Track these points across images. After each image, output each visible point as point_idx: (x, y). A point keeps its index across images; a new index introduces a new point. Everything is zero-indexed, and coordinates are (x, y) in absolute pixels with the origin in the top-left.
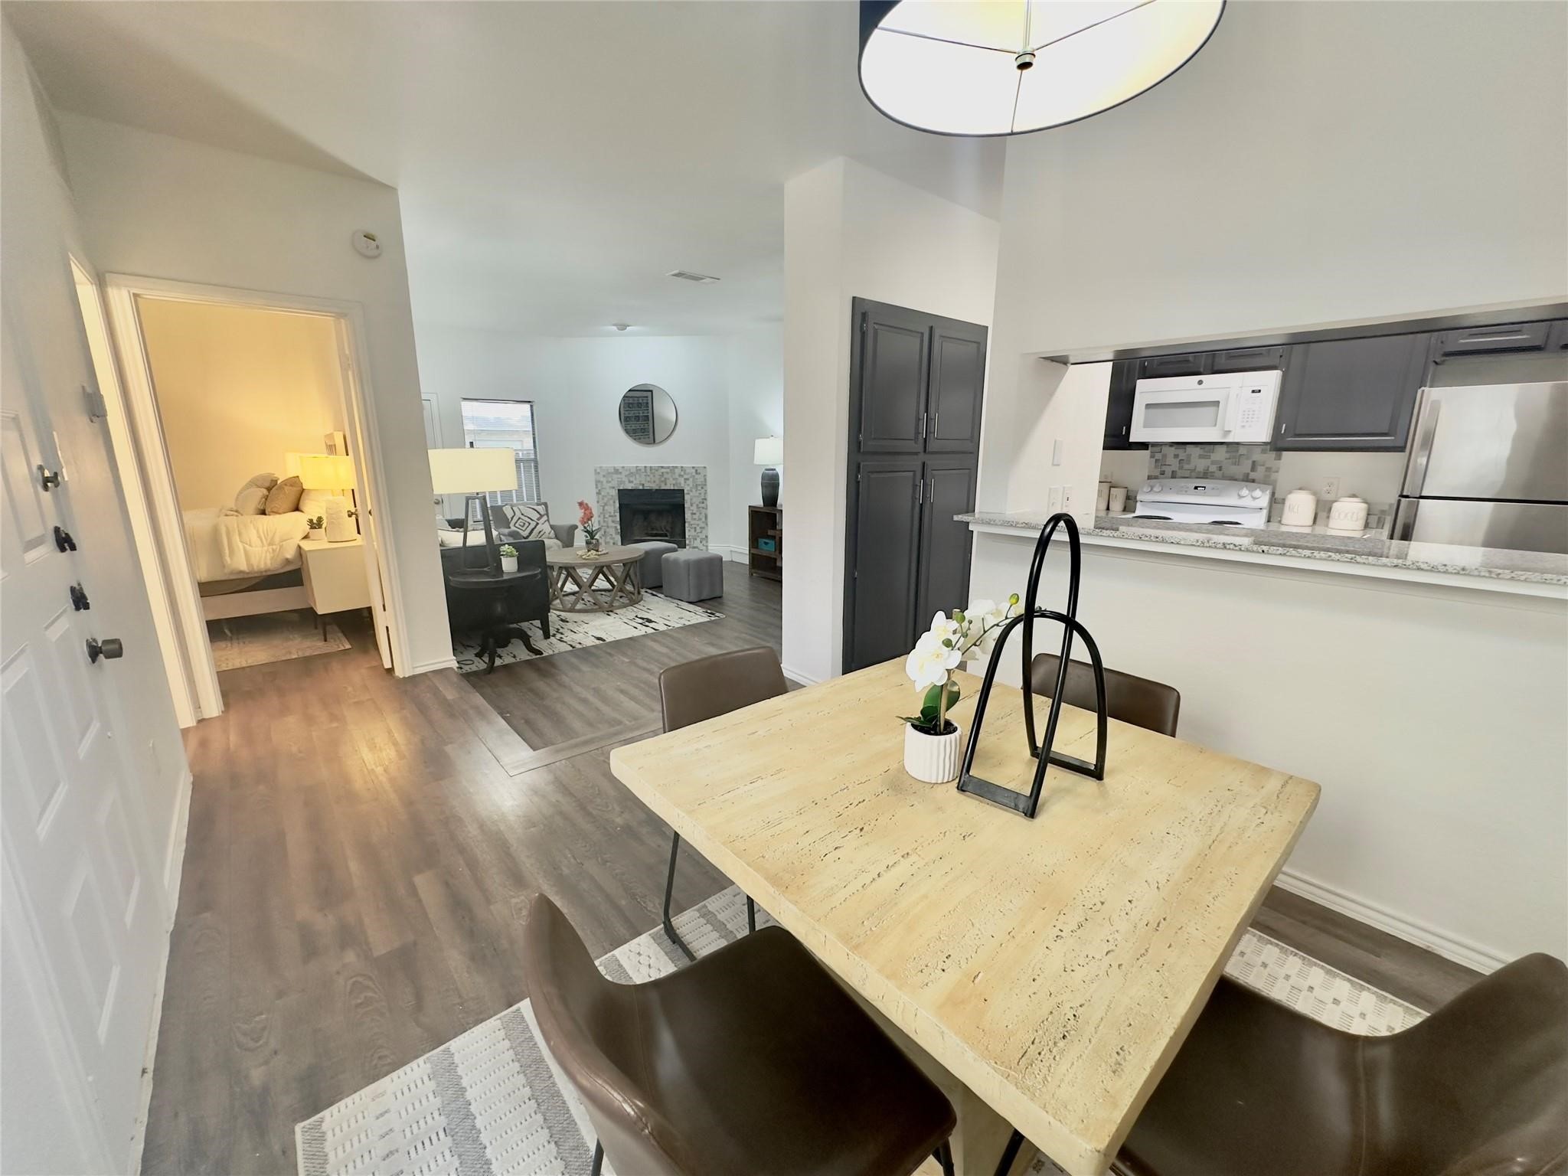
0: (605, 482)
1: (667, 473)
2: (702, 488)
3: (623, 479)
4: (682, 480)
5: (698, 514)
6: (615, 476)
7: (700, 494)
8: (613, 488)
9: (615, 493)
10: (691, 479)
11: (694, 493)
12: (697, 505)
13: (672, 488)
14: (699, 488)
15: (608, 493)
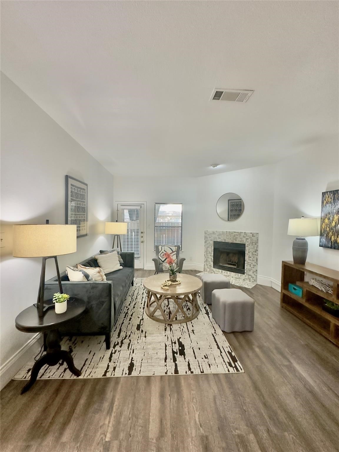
0: (208, 237)
1: (237, 235)
2: (255, 244)
3: (216, 237)
4: (245, 239)
5: (252, 257)
6: (213, 235)
7: (254, 247)
8: (212, 240)
9: (212, 243)
10: (249, 239)
11: (250, 246)
12: (252, 253)
13: (239, 243)
14: (254, 244)
15: (209, 242)
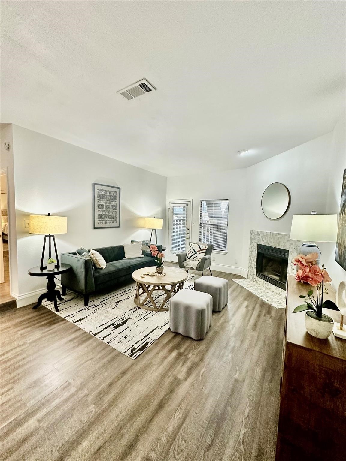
0: (253, 239)
1: (281, 238)
3: (260, 239)
4: (288, 244)
6: (257, 236)
8: (256, 243)
10: (294, 244)
13: (282, 248)
15: (254, 245)
